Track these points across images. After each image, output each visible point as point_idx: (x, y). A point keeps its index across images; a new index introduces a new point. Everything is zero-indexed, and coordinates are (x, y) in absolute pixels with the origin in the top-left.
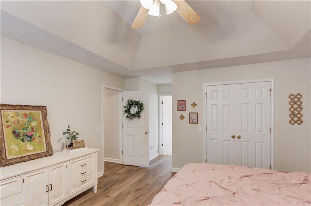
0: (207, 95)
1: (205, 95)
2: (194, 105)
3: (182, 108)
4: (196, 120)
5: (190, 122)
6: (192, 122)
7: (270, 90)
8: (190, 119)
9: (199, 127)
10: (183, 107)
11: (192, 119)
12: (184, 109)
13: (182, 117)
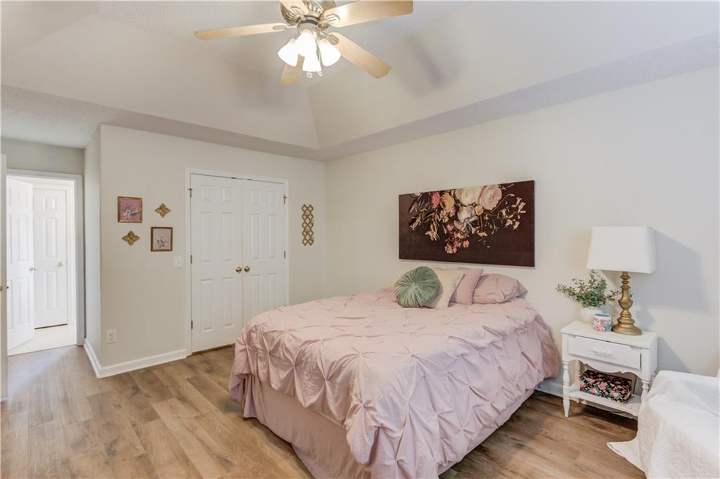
0: (192, 191)
1: (189, 191)
2: (163, 210)
3: (132, 215)
4: (170, 242)
5: (154, 248)
6: (158, 248)
7: (285, 197)
8: (155, 241)
9: (175, 259)
10: (135, 214)
11: (158, 241)
12: (137, 217)
13: (131, 238)
